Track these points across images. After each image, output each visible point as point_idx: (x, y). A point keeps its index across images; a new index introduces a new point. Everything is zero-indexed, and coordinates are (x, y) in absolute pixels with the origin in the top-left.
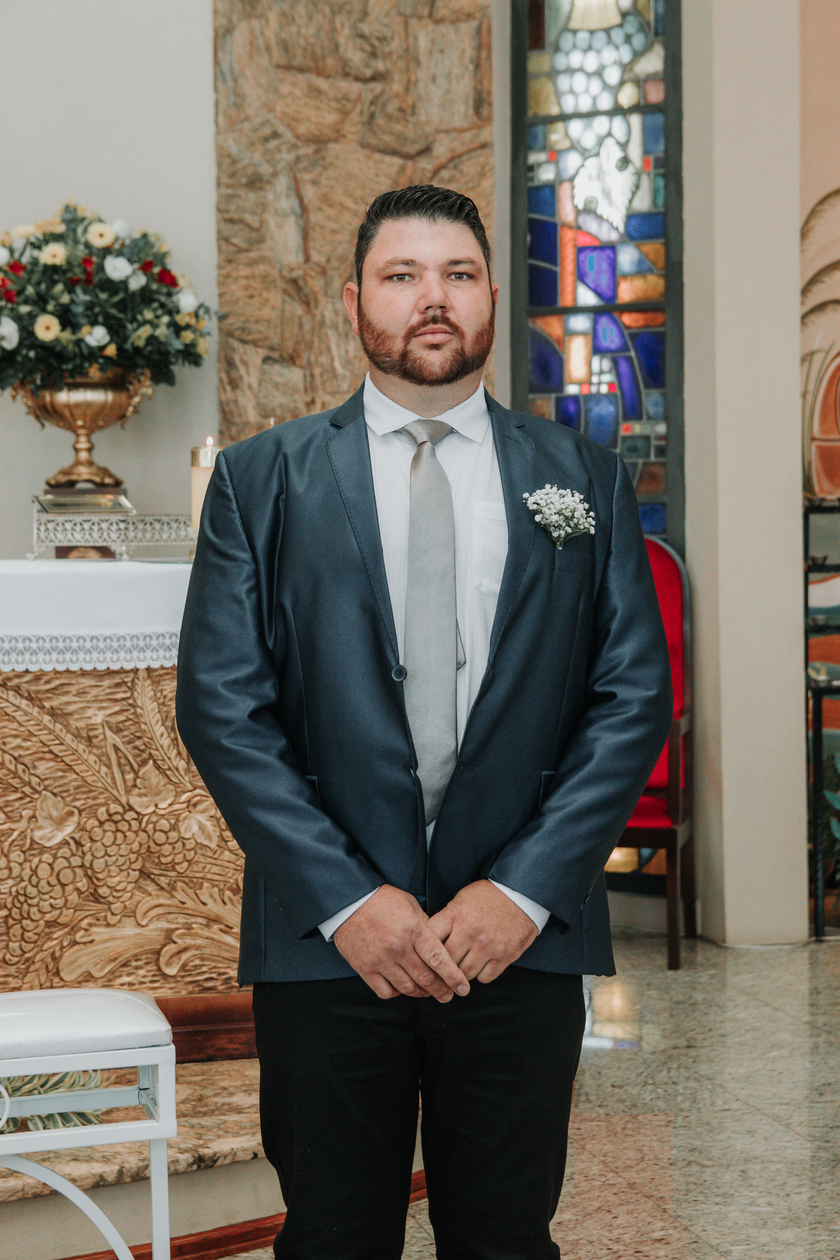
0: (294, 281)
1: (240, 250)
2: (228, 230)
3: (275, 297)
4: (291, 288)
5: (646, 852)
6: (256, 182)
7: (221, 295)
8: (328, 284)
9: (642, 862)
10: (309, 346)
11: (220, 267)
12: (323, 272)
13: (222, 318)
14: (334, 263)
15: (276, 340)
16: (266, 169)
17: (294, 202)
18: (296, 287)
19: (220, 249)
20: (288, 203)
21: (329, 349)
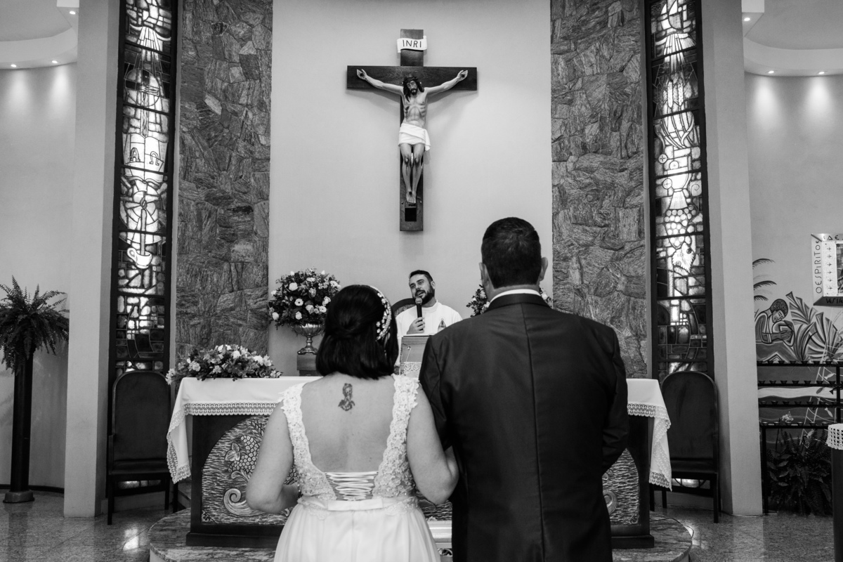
0: (578, 290)
1: (561, 280)
2: (556, 274)
3: (572, 295)
4: (577, 292)
5: (701, 481)
6: (566, 259)
7: (554, 295)
8: (589, 290)
9: (700, 484)
10: (583, 310)
11: (554, 286)
12: (588, 287)
13: (555, 301)
14: (592, 284)
15: (572, 308)
16: (569, 255)
17: (578, 265)
18: (579, 292)
20: (576, 266)
21: (590, 311)
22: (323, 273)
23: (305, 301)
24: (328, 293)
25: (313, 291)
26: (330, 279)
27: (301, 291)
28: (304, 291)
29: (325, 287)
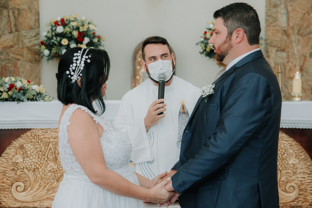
0: (285, 31)
1: (271, 23)
2: (268, 18)
3: (280, 35)
4: (284, 32)
6: (275, 6)
7: (266, 34)
8: (294, 31)
10: (288, 47)
11: (266, 27)
12: (292, 28)
13: (266, 40)
14: (296, 26)
15: (279, 46)
16: (278, 3)
17: (285, 11)
18: (285, 32)
19: (266, 23)
20: (284, 11)
21: (293, 48)
22: (83, 18)
23: (69, 41)
24: (87, 34)
25: (75, 34)
26: (89, 23)
27: (66, 33)
28: (68, 33)
29: (85, 30)
